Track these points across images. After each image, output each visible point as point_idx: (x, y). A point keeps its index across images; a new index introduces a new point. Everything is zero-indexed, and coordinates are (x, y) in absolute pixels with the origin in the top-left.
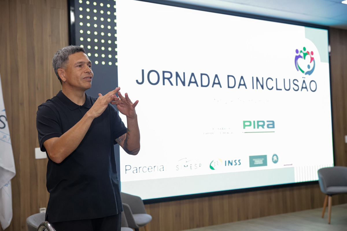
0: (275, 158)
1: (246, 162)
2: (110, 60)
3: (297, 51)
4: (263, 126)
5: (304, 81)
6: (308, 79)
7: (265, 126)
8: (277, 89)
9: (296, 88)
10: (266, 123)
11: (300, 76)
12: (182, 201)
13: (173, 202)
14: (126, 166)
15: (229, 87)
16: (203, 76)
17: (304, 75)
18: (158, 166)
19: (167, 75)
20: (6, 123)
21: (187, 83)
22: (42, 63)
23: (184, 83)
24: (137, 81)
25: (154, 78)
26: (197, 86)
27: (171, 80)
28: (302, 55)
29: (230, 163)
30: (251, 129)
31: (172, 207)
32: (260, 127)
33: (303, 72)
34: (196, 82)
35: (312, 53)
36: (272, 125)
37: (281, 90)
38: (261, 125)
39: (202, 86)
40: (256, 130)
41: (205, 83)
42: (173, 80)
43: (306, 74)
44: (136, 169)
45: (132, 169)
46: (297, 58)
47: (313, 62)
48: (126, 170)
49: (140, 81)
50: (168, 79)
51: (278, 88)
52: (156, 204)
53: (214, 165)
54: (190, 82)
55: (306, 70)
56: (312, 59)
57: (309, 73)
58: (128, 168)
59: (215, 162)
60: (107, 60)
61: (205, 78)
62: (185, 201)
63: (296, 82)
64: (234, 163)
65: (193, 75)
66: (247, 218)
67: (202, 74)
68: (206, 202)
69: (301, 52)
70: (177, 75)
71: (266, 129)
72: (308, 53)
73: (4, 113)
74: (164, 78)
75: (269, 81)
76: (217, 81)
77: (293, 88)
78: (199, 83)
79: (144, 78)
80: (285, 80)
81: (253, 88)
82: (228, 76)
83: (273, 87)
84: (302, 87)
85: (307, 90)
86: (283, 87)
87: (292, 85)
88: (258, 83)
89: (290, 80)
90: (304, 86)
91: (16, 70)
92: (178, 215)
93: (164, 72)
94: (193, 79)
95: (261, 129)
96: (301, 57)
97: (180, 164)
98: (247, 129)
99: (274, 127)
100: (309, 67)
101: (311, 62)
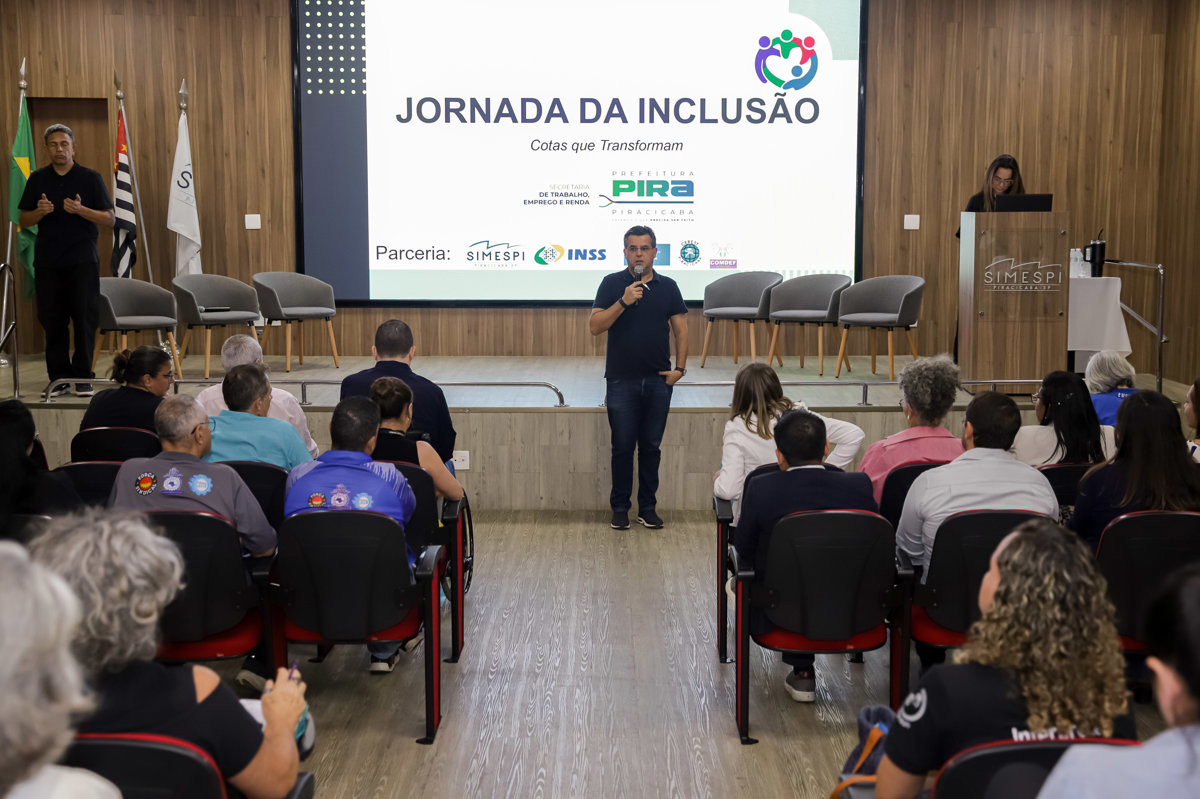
0: (690, 251)
2: (354, 87)
3: (764, 41)
4: (662, 193)
5: (781, 102)
6: (792, 97)
7: (669, 192)
8: (703, 120)
9: (756, 116)
10: (671, 186)
11: (768, 93)
12: (480, 310)
13: (464, 310)
14: (378, 247)
15: (583, 120)
16: (528, 104)
17: (781, 90)
18: (433, 251)
19: (454, 105)
20: (191, 181)
21: (493, 115)
22: (254, 98)
23: (486, 118)
24: (399, 117)
25: (429, 110)
26: (515, 121)
27: (461, 112)
28: (778, 47)
29: (580, 254)
30: (633, 196)
31: (462, 318)
32: (656, 194)
33: (777, 82)
34: (511, 114)
35: (810, 41)
36: (686, 188)
37: (716, 121)
38: (658, 190)
39: (524, 120)
40: (645, 198)
41: (531, 115)
42: (466, 113)
43: (788, 86)
44: (394, 252)
45: (388, 254)
46: (761, 57)
47: (809, 62)
48: (378, 253)
49: (404, 116)
50: (457, 111)
51: (707, 118)
52: (432, 310)
53: (545, 256)
54: (500, 114)
55: (788, 77)
57: (797, 84)
58: (381, 250)
59: (546, 251)
60: (348, 87)
61: (531, 106)
62: (486, 310)
63: (756, 105)
64: (589, 255)
65: (506, 102)
67: (524, 101)
69: (777, 41)
70: (474, 102)
71: (670, 197)
72: (797, 42)
73: (190, 169)
74: (448, 110)
75: (684, 106)
76: (557, 110)
77: (749, 117)
78: (518, 116)
79: (412, 111)
80: (724, 101)
81: (642, 120)
82: (583, 101)
83: (692, 117)
84: (775, 115)
85: (789, 121)
86: (719, 117)
87: (745, 111)
88: (654, 110)
89: (739, 101)
90: (781, 111)
91: (219, 110)
92: (473, 331)
93: (448, 101)
94: (506, 110)
95: (656, 197)
96: (776, 53)
97: (474, 250)
98: (624, 196)
99: (690, 193)
100: (796, 71)
101: (803, 61)
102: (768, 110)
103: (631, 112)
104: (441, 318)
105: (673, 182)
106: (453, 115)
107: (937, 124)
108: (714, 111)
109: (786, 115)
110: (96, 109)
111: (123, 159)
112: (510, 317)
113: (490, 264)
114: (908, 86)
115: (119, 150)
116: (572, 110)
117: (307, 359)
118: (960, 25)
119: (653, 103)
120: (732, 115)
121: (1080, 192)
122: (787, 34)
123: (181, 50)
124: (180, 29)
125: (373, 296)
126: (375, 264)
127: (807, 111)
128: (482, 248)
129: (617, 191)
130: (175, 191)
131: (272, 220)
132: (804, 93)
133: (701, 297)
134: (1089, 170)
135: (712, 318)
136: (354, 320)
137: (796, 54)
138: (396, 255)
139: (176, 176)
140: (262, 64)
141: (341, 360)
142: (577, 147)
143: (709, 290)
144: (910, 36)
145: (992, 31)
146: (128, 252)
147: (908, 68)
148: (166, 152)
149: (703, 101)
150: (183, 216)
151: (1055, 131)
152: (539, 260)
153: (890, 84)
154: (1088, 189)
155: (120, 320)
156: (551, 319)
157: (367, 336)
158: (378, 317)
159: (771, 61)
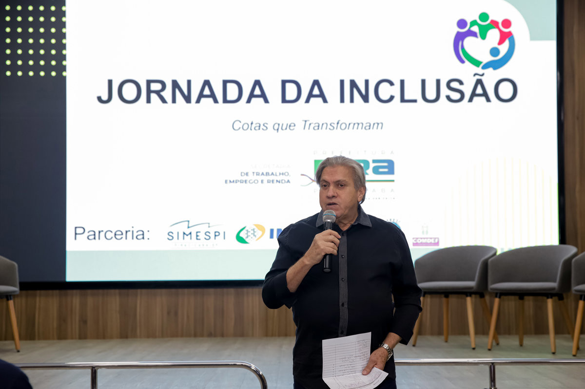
2: (54, 68)
3: (462, 23)
5: (479, 82)
6: (490, 78)
7: (370, 171)
8: (403, 100)
9: (456, 96)
10: (372, 165)
11: (467, 74)
12: (180, 291)
13: (164, 291)
14: (76, 228)
15: (284, 100)
16: (229, 85)
17: (479, 70)
18: (133, 231)
19: (156, 87)
21: (194, 96)
23: (188, 99)
24: (99, 99)
25: (130, 91)
26: (216, 101)
27: (162, 93)
28: (475, 29)
31: (162, 298)
33: (476, 63)
34: (213, 95)
35: (507, 23)
36: (387, 167)
37: (415, 101)
39: (225, 101)
41: (232, 96)
42: (167, 94)
43: (486, 66)
44: (93, 233)
45: (86, 234)
46: (459, 39)
47: (507, 43)
48: (76, 234)
49: (105, 97)
50: (158, 93)
51: (406, 98)
52: (131, 291)
53: (246, 236)
54: (201, 96)
55: (487, 58)
57: (495, 65)
58: (79, 231)
59: (247, 230)
60: (48, 68)
61: (232, 87)
62: (186, 291)
63: (454, 85)
65: (207, 83)
67: (225, 82)
69: (474, 23)
70: (175, 85)
71: (371, 175)
72: (495, 24)
74: (149, 92)
75: (384, 87)
76: (258, 91)
77: (448, 98)
78: (219, 96)
79: (113, 92)
80: (423, 82)
81: (342, 100)
82: (284, 82)
83: (392, 98)
84: (474, 94)
85: (488, 100)
86: (419, 97)
87: (444, 91)
88: (354, 91)
89: (438, 82)
90: (479, 91)
92: (173, 312)
93: (149, 82)
94: (207, 91)
96: (474, 34)
97: (174, 230)
99: (391, 171)
100: (494, 52)
101: (501, 42)
102: (468, 90)
103: (332, 91)
104: (141, 298)
105: (374, 161)
106: (154, 96)
108: (413, 92)
109: (485, 94)
113: (190, 244)
116: (273, 91)
119: (353, 84)
120: (431, 94)
122: (484, 16)
125: (71, 276)
126: (73, 245)
127: (506, 90)
128: (184, 228)
132: (502, 73)
136: (50, 303)
137: (494, 35)
138: (94, 235)
142: (278, 128)
149: (402, 82)
152: (240, 240)
157: (62, 319)
158: (75, 299)
159: (469, 42)
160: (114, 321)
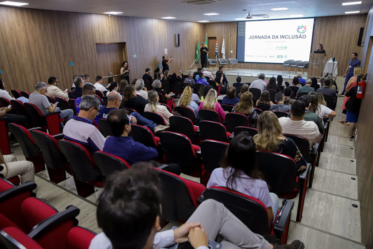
0: (286, 56)
1: (276, 57)
3: (299, 27)
4: (283, 48)
5: (300, 35)
6: (302, 35)
8: (289, 38)
15: (273, 38)
19: (256, 37)
22: (232, 36)
23: (260, 38)
25: (253, 37)
28: (301, 27)
29: (271, 56)
30: (279, 49)
31: (255, 64)
33: (300, 32)
34: (263, 38)
41: (266, 38)
42: (257, 38)
46: (298, 29)
56: (305, 28)
57: (303, 33)
58: (246, 55)
60: (243, 35)
61: (266, 37)
62: (259, 64)
66: (275, 70)
68: (264, 65)
70: (259, 36)
71: (284, 49)
72: (304, 27)
75: (286, 36)
76: (269, 37)
78: (264, 38)
79: (251, 37)
80: (292, 35)
82: (273, 36)
83: (287, 38)
84: (299, 37)
86: (291, 38)
87: (295, 37)
88: (283, 37)
89: (294, 35)
90: (300, 37)
91: (228, 38)
92: (257, 66)
94: (263, 37)
95: (282, 49)
98: (277, 49)
99: (286, 48)
100: (303, 31)
101: (304, 29)
102: (298, 37)
103: (279, 37)
104: (253, 64)
106: (256, 38)
107: (324, 38)
108: (291, 37)
109: (301, 37)
110: (215, 38)
111: (217, 44)
112: (262, 65)
113: (259, 57)
114: (320, 33)
115: (216, 43)
116: (271, 37)
117: (235, 69)
118: (330, 23)
119: (282, 36)
120: (293, 37)
121: (347, 49)
122: (302, 26)
123: (225, 31)
124: (225, 28)
125: (245, 61)
126: (245, 57)
127: (304, 37)
128: (258, 55)
129: (276, 48)
130: (222, 48)
131: (234, 52)
132: (304, 34)
133: (283, 63)
134: (349, 45)
135: (284, 66)
136: (242, 64)
137: (303, 28)
138: (248, 56)
139: (223, 46)
140: (233, 32)
141: (238, 69)
142: (271, 42)
143: (284, 62)
144: (321, 25)
145: (335, 24)
146: (217, 56)
147: (321, 30)
148: (222, 43)
149: (289, 35)
150: (223, 51)
151: (344, 39)
152: (266, 57)
153: (317, 32)
154: (348, 48)
155: (210, 64)
156: (267, 65)
157: (244, 66)
158: (245, 64)
159: (299, 29)
160: (250, 67)
